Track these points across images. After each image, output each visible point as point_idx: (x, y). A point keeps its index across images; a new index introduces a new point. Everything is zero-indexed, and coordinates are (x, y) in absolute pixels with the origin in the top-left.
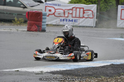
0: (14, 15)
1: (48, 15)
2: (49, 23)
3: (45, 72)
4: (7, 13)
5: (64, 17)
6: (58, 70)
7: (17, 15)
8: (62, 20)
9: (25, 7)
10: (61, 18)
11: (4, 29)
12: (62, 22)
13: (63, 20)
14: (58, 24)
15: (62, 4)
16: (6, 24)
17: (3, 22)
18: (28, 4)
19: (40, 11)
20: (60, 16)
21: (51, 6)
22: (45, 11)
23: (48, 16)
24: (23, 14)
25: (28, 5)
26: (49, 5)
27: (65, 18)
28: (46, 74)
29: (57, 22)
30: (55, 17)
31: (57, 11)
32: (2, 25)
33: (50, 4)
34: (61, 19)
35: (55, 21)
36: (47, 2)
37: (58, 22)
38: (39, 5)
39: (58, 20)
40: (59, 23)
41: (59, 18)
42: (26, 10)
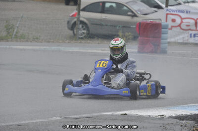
0: (118, 28)
1: (170, 27)
2: (173, 40)
3: (167, 116)
4: (107, 25)
5: (196, 30)
6: (188, 114)
7: (122, 27)
8: (193, 35)
9: (134, 15)
10: (191, 32)
11: (103, 49)
12: (193, 38)
13: (195, 36)
14: (187, 42)
15: (192, 11)
16: (106, 42)
17: (100, 39)
18: (139, 10)
19: (158, 22)
20: (190, 30)
21: (175, 13)
22: (166, 21)
23: (171, 29)
24: (131, 26)
25: (139, 13)
26: (172, 13)
27: (196, 32)
28: (170, 119)
29: (185, 39)
30: (182, 31)
31: (184, 21)
32: (99, 44)
33: (174, 11)
34: (191, 34)
35: (181, 37)
36: (169, 7)
37: (187, 38)
38: (156, 11)
39: (186, 35)
40: (188, 40)
41: (188, 31)
42: (135, 19)
